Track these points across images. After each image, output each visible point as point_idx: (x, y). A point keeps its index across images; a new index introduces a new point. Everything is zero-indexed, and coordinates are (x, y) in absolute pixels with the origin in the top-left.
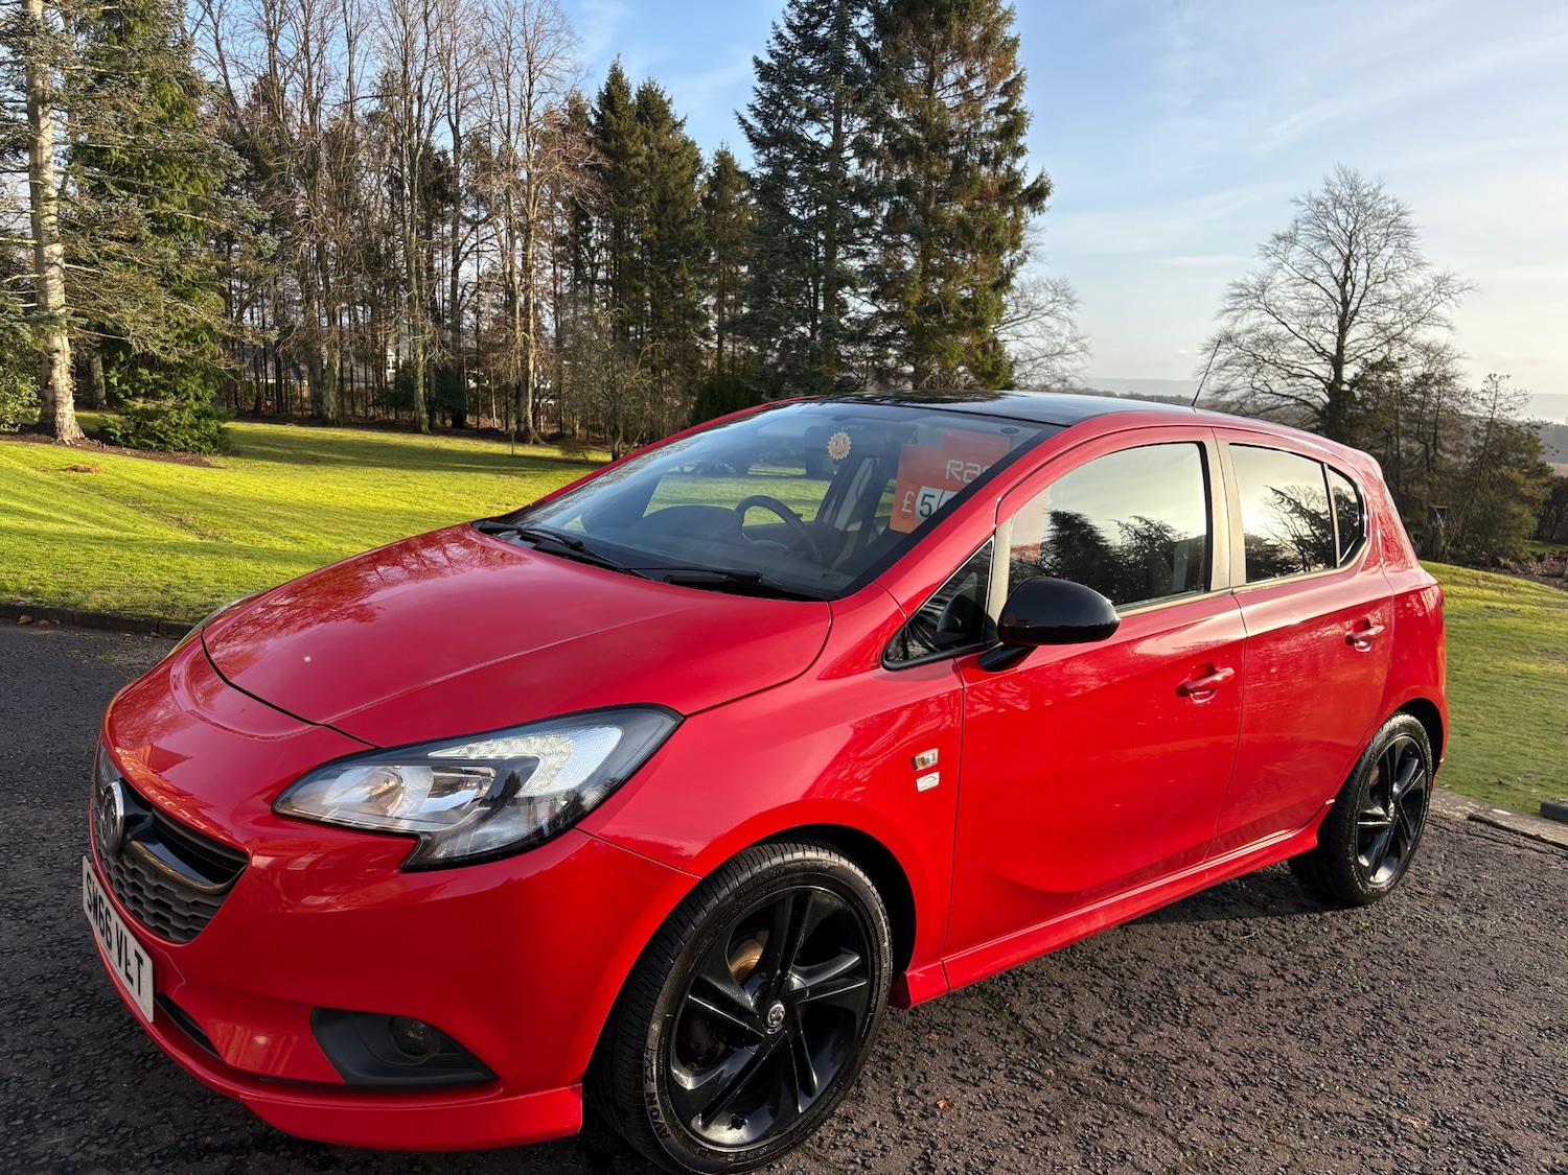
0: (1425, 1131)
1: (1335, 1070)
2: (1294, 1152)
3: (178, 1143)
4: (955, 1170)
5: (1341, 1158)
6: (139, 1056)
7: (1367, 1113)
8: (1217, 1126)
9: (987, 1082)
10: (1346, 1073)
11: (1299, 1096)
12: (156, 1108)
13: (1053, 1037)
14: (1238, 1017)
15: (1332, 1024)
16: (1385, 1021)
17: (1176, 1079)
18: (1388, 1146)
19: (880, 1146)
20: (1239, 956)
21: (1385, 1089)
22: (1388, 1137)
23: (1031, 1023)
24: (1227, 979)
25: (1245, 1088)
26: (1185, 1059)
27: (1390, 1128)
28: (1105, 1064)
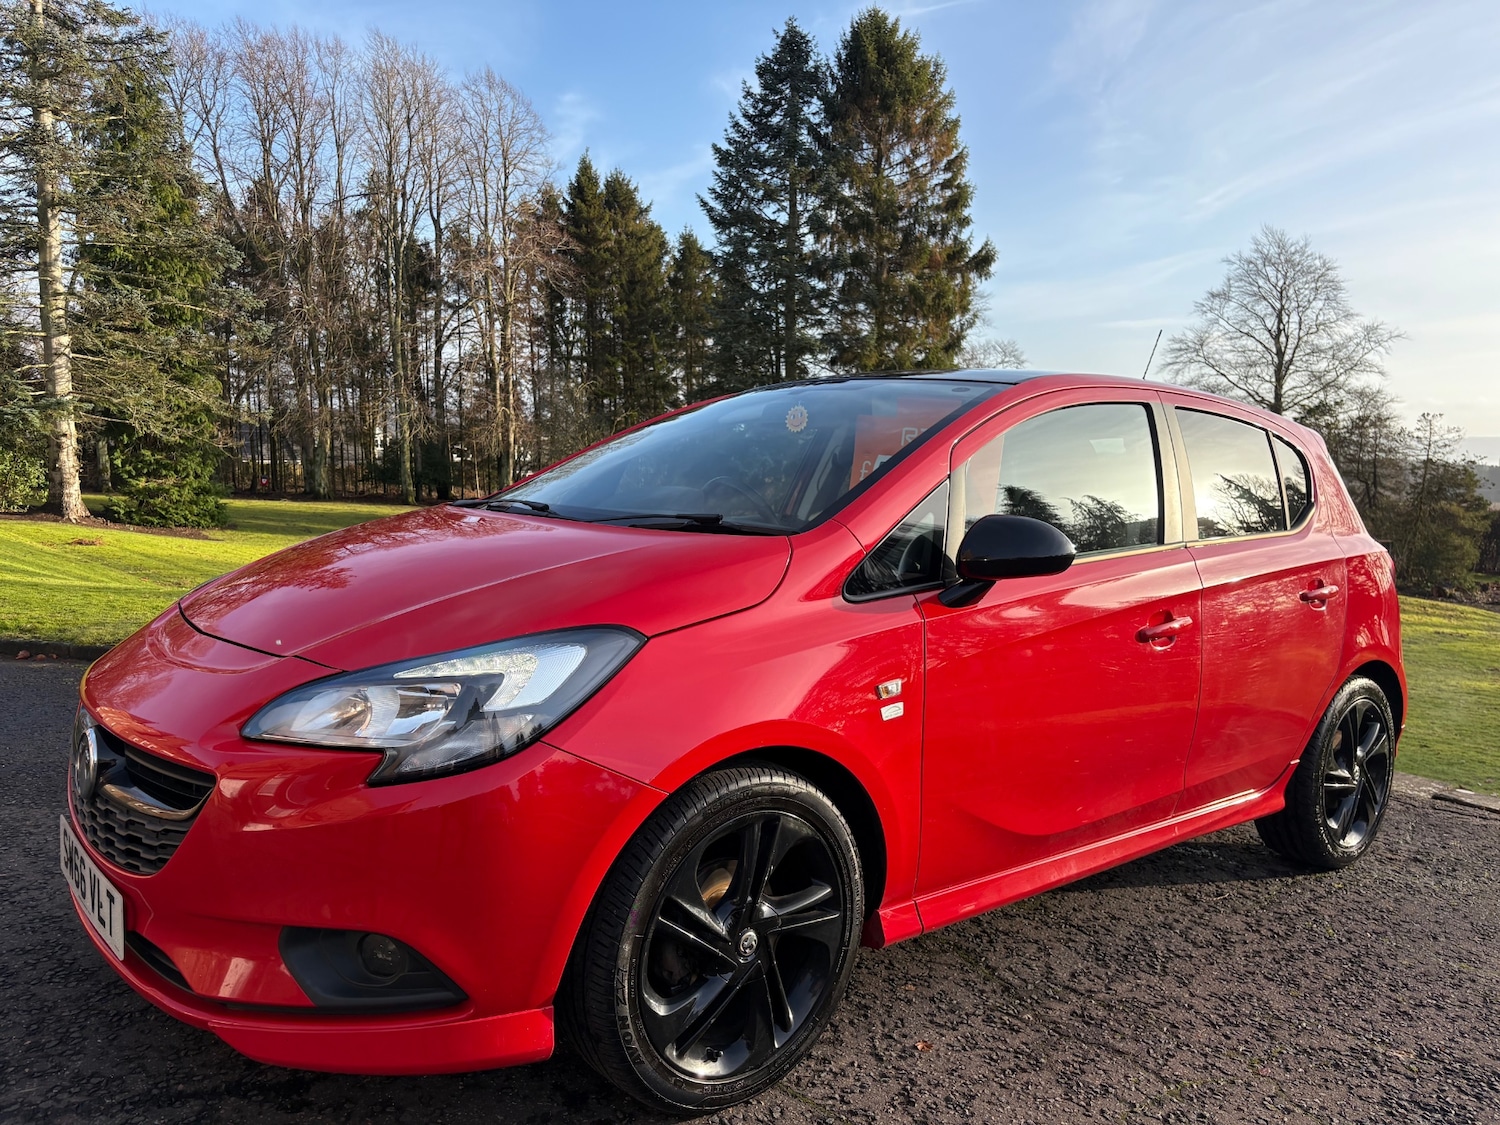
0: (1412, 1063)
1: (1315, 1010)
2: (1279, 1084)
3: (150, 1091)
4: (935, 1103)
5: (1327, 1088)
6: (114, 1016)
7: (1351, 1048)
8: (1201, 1061)
9: (965, 1026)
10: (1328, 1014)
11: (1283, 1034)
12: (130, 1061)
13: (1030, 987)
14: (1215, 966)
15: (1311, 971)
16: (1362, 968)
17: (1156, 1021)
18: (1375, 1077)
19: (858, 1084)
20: (1213, 914)
21: (1368, 1026)
22: (1374, 1068)
23: (1008, 975)
24: (1202, 934)
25: (1226, 1028)
26: (1164, 1004)
27: (1375, 1061)
28: (1084, 1009)
